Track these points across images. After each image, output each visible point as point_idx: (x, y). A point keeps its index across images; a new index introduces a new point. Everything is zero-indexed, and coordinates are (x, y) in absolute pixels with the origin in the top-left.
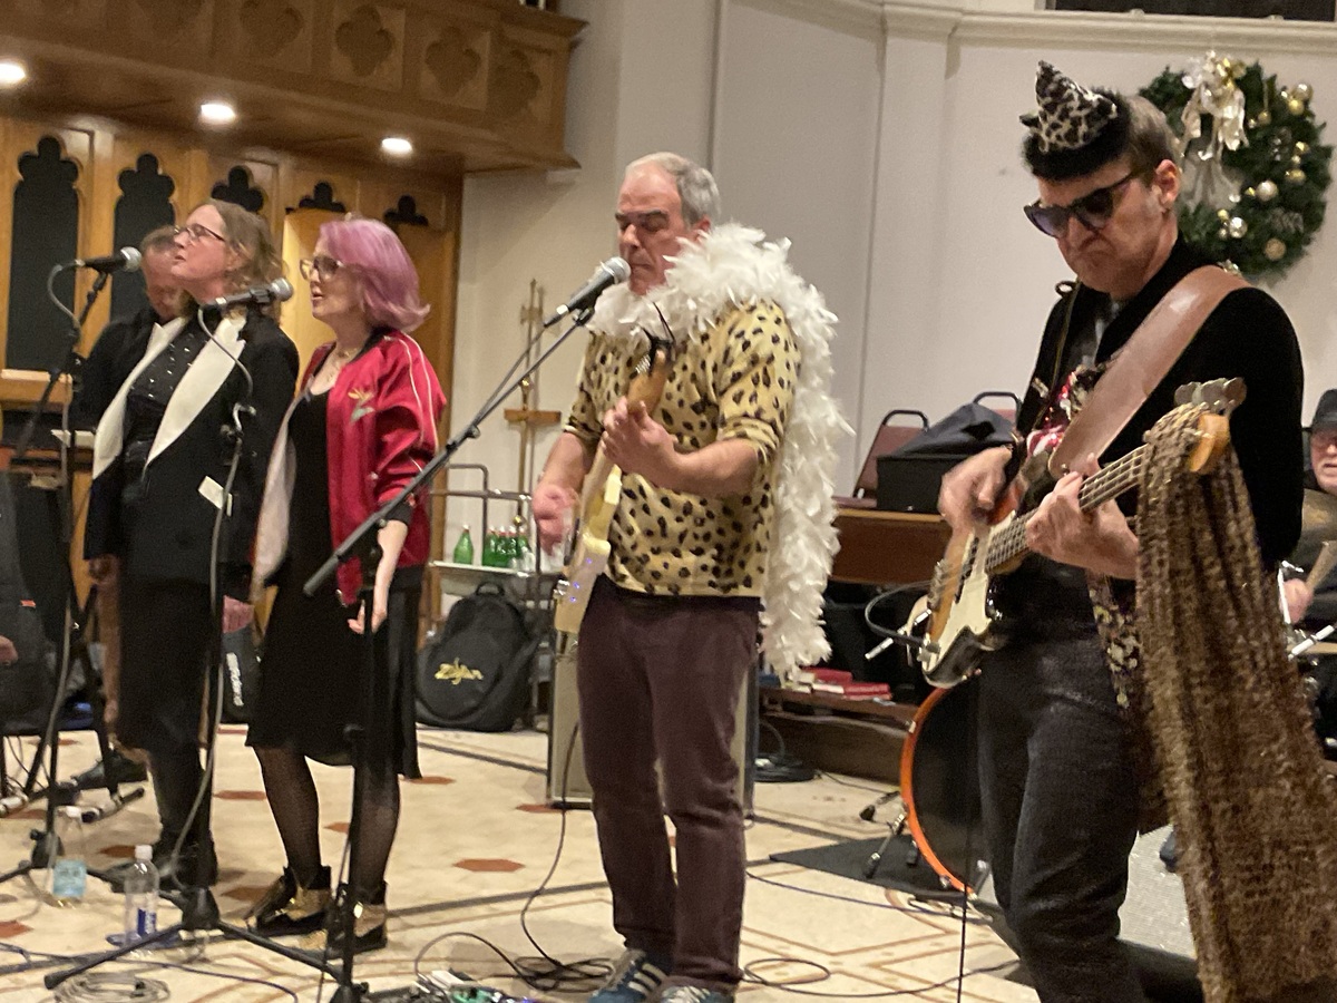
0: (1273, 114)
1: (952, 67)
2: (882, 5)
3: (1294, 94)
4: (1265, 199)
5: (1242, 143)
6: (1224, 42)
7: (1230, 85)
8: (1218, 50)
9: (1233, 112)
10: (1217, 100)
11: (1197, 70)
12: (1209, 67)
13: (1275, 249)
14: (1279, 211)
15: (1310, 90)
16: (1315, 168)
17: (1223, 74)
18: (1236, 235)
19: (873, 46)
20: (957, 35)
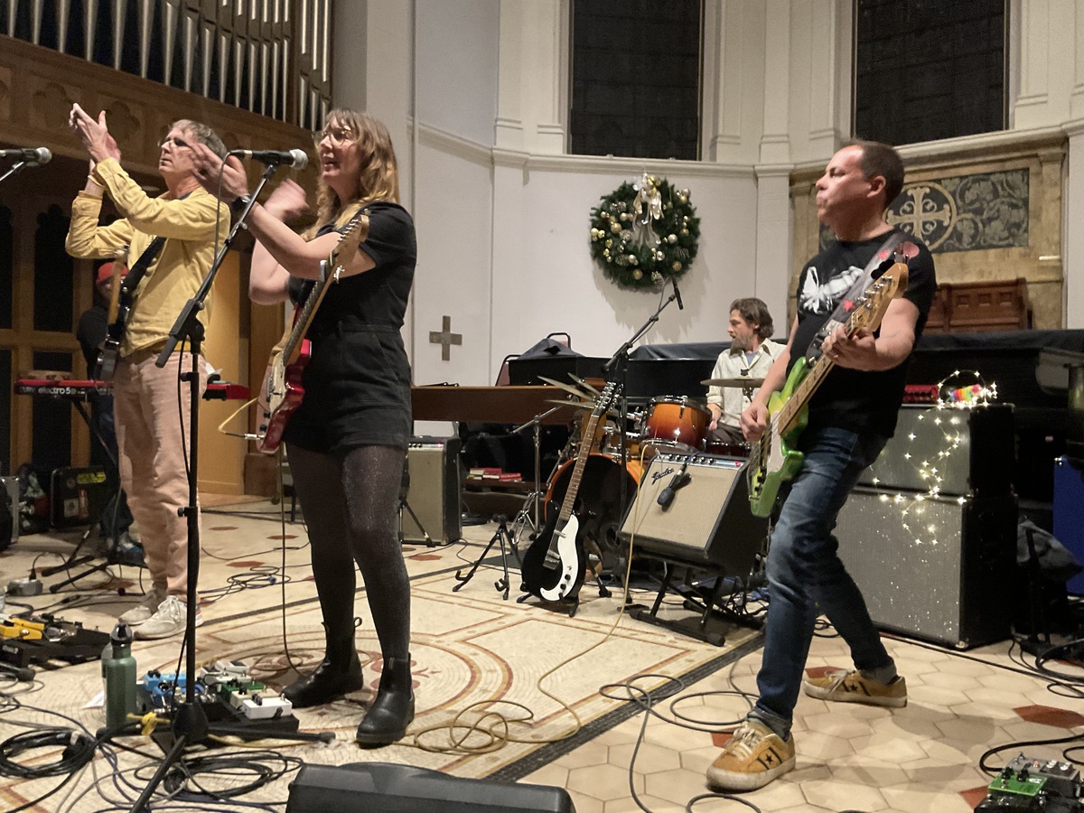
0: (674, 202)
1: (526, 180)
2: (491, 149)
3: (683, 194)
4: (672, 242)
5: (661, 216)
6: (651, 170)
7: (655, 189)
8: (648, 173)
9: (656, 202)
10: (649, 196)
11: (640, 181)
12: (644, 181)
13: (677, 266)
14: (678, 248)
15: (689, 192)
16: (694, 227)
17: (652, 184)
18: (660, 259)
19: (488, 170)
20: (527, 165)
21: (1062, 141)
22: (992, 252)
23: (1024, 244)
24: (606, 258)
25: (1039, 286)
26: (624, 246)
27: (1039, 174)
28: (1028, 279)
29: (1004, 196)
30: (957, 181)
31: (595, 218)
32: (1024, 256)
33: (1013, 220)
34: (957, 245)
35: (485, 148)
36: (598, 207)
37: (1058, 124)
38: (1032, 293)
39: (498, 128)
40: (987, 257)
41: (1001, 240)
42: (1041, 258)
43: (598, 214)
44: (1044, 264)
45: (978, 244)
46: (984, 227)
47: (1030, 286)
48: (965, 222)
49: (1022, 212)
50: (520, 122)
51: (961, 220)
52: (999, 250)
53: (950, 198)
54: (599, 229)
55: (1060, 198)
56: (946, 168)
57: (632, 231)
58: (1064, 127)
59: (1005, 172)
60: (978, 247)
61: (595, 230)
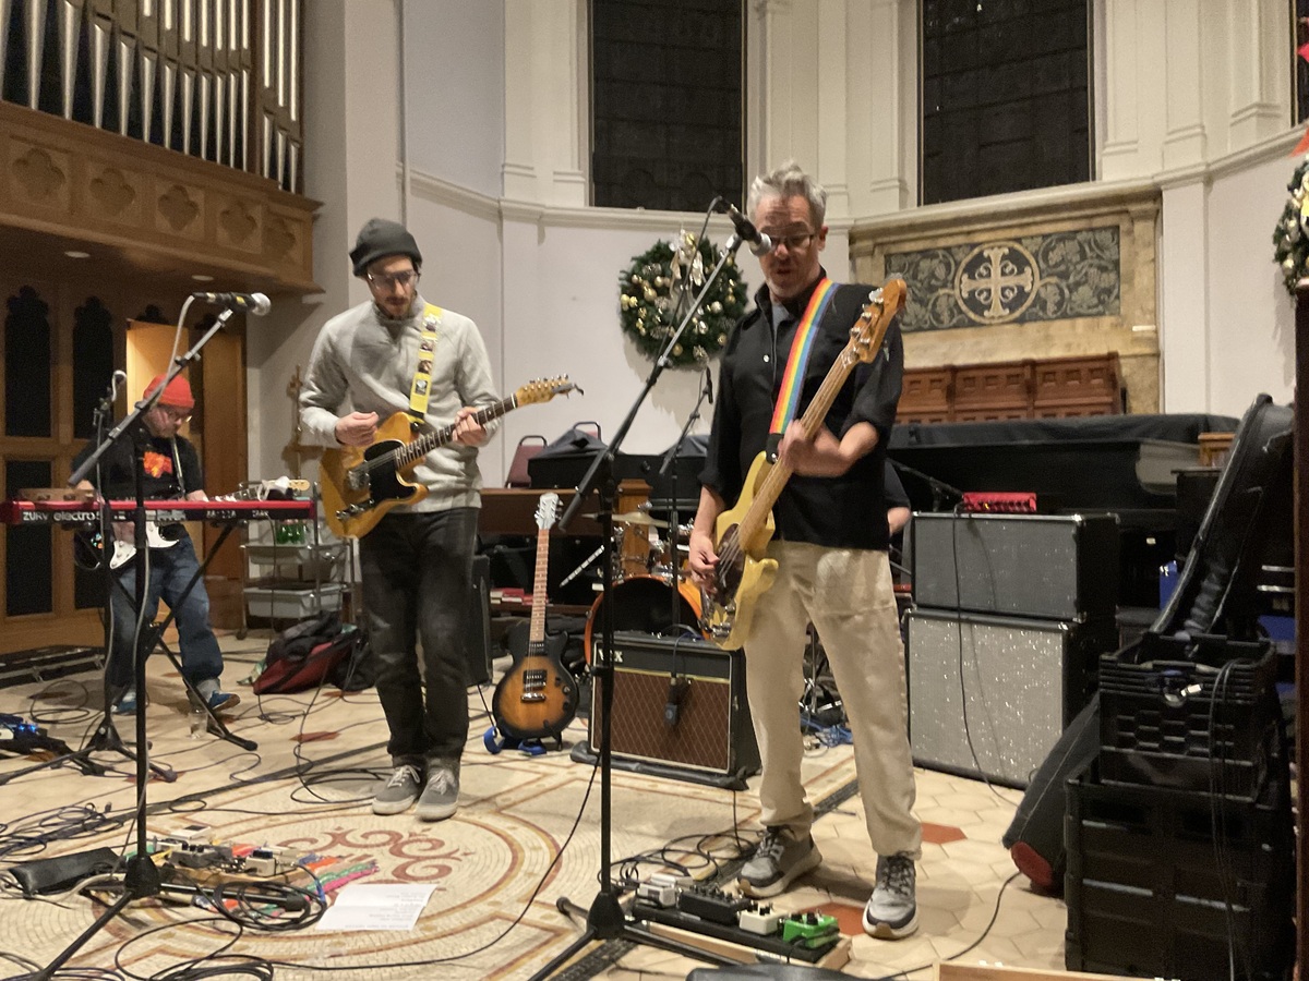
1: (541, 237)
2: (499, 201)
4: (716, 311)
5: (702, 281)
6: (689, 226)
7: (695, 249)
8: (686, 230)
9: (698, 264)
10: (687, 257)
11: (676, 240)
12: (682, 239)
14: (724, 318)
16: (741, 293)
17: (691, 243)
18: (703, 332)
19: (494, 226)
20: (543, 220)
21: (1154, 195)
22: (1080, 322)
23: (1116, 312)
24: (638, 330)
25: (1133, 361)
26: (660, 316)
27: (1130, 232)
28: (1121, 353)
29: (1092, 258)
30: (1040, 239)
31: (625, 283)
32: (1115, 326)
33: (1102, 285)
34: (1041, 314)
35: (492, 199)
36: (629, 271)
37: (1149, 174)
38: (1126, 369)
39: (506, 176)
40: (1073, 327)
41: (1089, 307)
42: (1135, 329)
43: (629, 279)
44: (1139, 335)
45: (1065, 312)
46: (1071, 292)
47: (1122, 361)
48: (1049, 288)
49: (1113, 276)
50: (532, 169)
51: (1045, 286)
52: (1089, 320)
53: (1032, 261)
54: (630, 297)
55: (1154, 260)
56: (1028, 224)
57: (669, 298)
58: (1157, 179)
59: (1092, 230)
60: (1064, 316)
61: (625, 297)
